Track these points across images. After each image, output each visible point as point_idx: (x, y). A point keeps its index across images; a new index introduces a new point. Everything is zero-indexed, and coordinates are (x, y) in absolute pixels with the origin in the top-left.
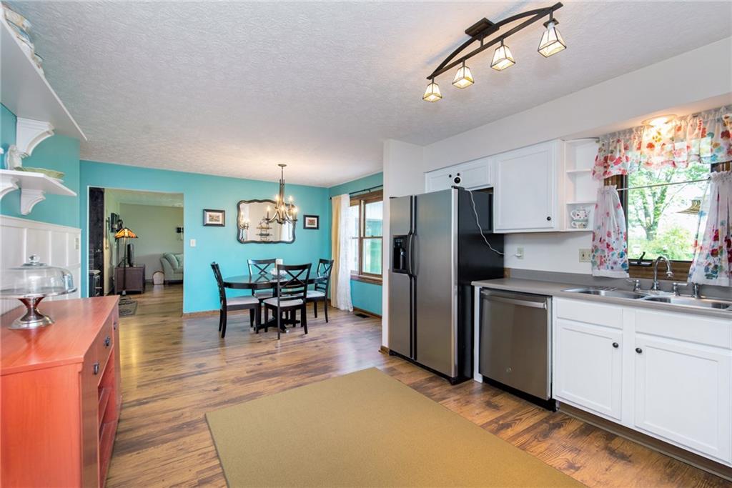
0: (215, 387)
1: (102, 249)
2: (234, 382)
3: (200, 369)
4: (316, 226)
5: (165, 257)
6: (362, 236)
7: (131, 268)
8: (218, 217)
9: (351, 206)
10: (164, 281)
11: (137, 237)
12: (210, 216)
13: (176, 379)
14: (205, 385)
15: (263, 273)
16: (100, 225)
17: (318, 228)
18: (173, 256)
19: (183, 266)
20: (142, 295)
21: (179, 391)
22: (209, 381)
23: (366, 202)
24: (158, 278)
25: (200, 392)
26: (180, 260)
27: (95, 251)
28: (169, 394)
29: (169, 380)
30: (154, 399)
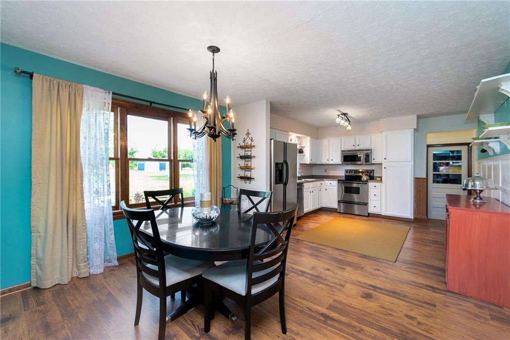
0: (377, 272)
2: (362, 268)
3: (372, 292)
13: (399, 294)
14: (380, 276)
21: (401, 282)
22: (376, 277)
25: (388, 274)
28: (409, 284)
29: (405, 296)
30: (421, 286)
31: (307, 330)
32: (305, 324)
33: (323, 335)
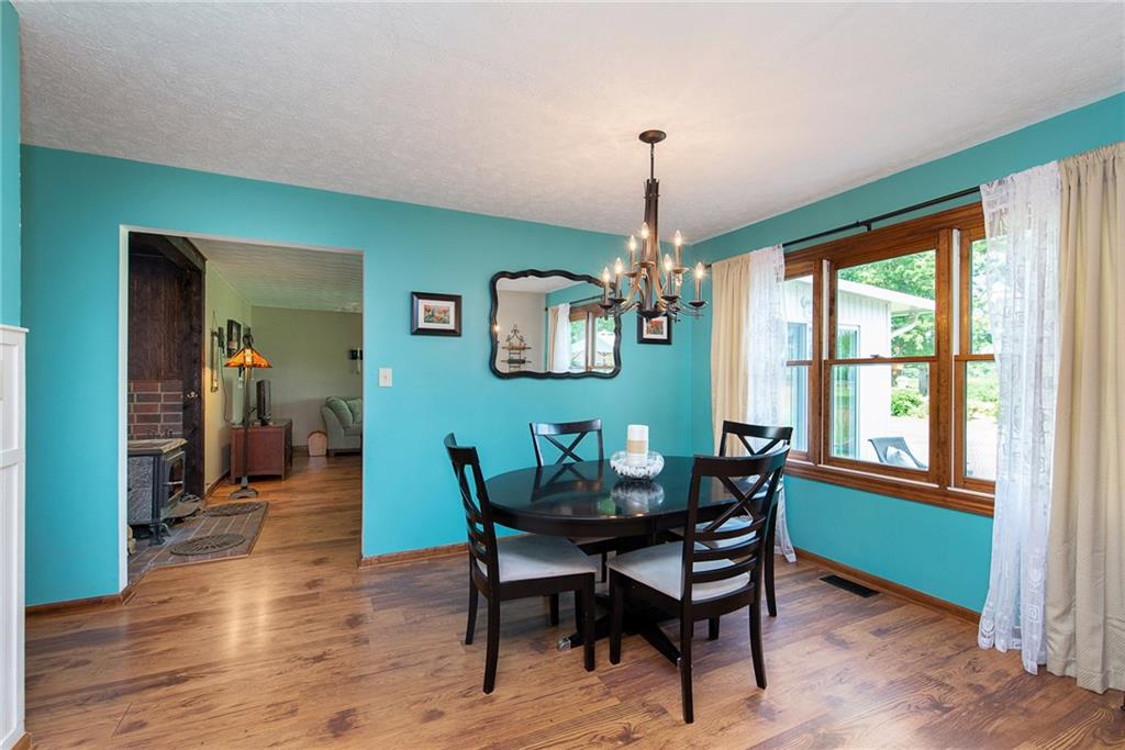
1: (200, 391)
4: (664, 336)
5: (329, 404)
6: (825, 357)
7: (265, 429)
8: (445, 312)
9: (787, 277)
10: (327, 451)
11: (269, 366)
12: (427, 310)
15: (569, 460)
16: (195, 340)
17: (667, 342)
18: (343, 403)
19: (361, 422)
20: (284, 484)
23: (836, 265)
24: (317, 445)
26: (357, 410)
27: (185, 395)
31: (468, 723)
32: (483, 728)
33: (436, 738)
